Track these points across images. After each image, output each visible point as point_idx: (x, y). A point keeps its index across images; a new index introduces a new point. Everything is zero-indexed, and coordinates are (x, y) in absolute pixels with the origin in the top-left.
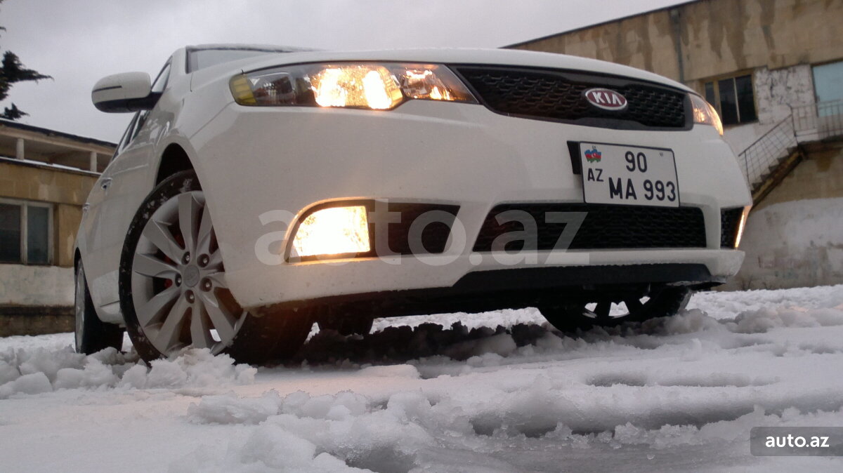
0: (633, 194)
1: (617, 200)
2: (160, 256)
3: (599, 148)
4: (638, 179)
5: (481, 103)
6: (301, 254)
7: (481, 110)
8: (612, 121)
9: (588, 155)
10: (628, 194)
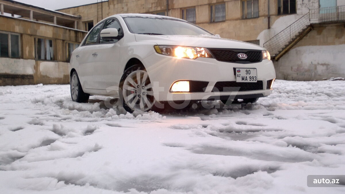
0: (247, 80)
1: (243, 81)
2: (130, 85)
3: (240, 69)
4: (248, 76)
5: (215, 58)
6: (173, 91)
7: (215, 60)
8: (243, 62)
9: (238, 71)
10: (246, 80)
